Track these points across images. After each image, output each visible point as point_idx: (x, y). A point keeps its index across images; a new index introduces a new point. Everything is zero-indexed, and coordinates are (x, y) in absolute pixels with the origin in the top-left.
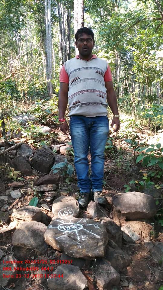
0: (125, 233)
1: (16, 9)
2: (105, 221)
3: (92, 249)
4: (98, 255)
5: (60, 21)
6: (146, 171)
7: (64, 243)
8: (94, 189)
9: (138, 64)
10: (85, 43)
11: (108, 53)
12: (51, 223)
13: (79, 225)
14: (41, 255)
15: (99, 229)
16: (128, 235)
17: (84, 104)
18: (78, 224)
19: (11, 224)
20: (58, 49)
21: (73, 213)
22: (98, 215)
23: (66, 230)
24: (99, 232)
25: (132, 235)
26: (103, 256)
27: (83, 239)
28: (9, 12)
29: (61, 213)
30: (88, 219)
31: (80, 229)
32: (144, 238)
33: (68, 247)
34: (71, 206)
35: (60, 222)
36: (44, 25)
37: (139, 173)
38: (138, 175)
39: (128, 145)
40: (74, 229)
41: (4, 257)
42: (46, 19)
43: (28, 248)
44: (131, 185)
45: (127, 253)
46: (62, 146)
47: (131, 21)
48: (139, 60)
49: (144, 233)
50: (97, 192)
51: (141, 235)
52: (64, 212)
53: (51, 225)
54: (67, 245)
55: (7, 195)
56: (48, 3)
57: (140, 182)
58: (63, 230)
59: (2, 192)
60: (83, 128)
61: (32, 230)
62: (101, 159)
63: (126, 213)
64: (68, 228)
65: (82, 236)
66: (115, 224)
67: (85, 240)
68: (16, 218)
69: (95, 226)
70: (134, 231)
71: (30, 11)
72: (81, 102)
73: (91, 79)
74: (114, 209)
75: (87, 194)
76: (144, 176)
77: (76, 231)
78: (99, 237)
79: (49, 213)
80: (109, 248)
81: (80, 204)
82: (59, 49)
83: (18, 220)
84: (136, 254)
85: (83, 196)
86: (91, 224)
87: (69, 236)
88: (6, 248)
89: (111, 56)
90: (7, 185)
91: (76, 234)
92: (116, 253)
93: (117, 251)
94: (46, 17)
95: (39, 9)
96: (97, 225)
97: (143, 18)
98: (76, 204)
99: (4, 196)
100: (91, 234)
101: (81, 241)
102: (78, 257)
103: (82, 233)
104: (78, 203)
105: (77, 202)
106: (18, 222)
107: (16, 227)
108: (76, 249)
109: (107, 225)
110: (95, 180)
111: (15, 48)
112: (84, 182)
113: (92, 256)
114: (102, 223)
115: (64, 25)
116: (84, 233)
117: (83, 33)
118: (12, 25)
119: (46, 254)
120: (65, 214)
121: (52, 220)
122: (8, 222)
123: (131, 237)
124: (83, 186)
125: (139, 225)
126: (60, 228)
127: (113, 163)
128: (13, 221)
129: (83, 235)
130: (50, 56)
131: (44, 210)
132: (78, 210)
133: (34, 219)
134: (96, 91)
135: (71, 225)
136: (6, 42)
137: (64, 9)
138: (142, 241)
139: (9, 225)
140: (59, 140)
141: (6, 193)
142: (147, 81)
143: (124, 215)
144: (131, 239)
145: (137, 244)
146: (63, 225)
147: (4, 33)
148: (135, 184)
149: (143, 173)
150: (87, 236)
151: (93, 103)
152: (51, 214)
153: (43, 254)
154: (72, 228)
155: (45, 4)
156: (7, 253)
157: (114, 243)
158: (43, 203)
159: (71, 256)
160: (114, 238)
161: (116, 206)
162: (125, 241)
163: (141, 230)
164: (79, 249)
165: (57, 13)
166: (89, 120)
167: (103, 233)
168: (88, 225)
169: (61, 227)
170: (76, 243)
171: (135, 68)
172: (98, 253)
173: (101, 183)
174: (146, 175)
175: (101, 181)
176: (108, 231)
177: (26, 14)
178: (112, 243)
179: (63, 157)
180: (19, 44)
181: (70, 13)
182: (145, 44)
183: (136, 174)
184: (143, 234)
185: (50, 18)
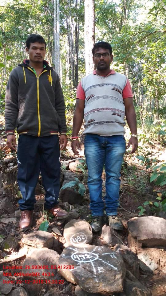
0: (142, 262)
1: (24, 21)
2: (121, 249)
3: (109, 283)
4: (116, 291)
5: (68, 33)
6: (159, 190)
7: (79, 275)
8: (109, 212)
9: (148, 77)
10: (102, 57)
11: (118, 66)
12: (64, 251)
13: (95, 254)
14: (53, 287)
15: (116, 259)
16: (145, 264)
17: (98, 123)
18: (93, 252)
19: (20, 251)
20: (65, 60)
21: (86, 239)
22: (112, 241)
23: (80, 260)
24: (116, 263)
25: (149, 264)
26: (122, 291)
27: (100, 272)
28: (18, 23)
29: (73, 239)
30: (103, 247)
31: (96, 259)
32: (162, 267)
33: (84, 280)
34: (84, 231)
35: (74, 250)
36: (53, 37)
37: (153, 193)
38: (152, 194)
39: (138, 161)
40: (89, 259)
41: (14, 289)
42: (55, 31)
43: (39, 279)
44: (145, 206)
45: (146, 285)
46: (71, 162)
47: (142, 34)
48: (149, 72)
49: (162, 261)
50: (111, 216)
51: (158, 264)
52: (76, 238)
53: (64, 253)
54: (83, 278)
55: (16, 217)
56: (57, 15)
57: (154, 203)
58: (78, 260)
59: (11, 213)
60: (97, 147)
61: (43, 259)
62: (115, 180)
63: (143, 240)
64: (83, 258)
65: (98, 268)
66: (131, 252)
67: (101, 273)
68: (26, 244)
69: (111, 255)
70: (152, 260)
71: (38, 23)
72: (94, 121)
73: (107, 97)
74: (130, 235)
75: (99, 218)
76: (158, 196)
77: (91, 261)
78: (116, 269)
79: (61, 238)
80: (127, 280)
81: (93, 229)
82: (67, 60)
83: (29, 247)
84: (155, 286)
85: (95, 220)
86: (106, 254)
87: (85, 267)
88: (16, 278)
89: (120, 69)
90: (16, 205)
91: (92, 265)
92: (135, 286)
93: (135, 283)
94: (55, 29)
95: (47, 21)
96: (114, 254)
97: (154, 31)
98: (89, 229)
99: (13, 218)
100: (108, 265)
101: (98, 274)
102: (95, 292)
103: (98, 263)
104: (91, 228)
105: (90, 226)
106: (28, 248)
107: (26, 254)
108: (92, 283)
109: (124, 253)
110: (109, 203)
111: (22, 59)
112: (96, 205)
113: (110, 291)
114: (118, 251)
115: (72, 36)
116: (101, 264)
117: (100, 48)
118: (20, 37)
119: (59, 287)
120: (78, 240)
121: (64, 247)
122: (18, 248)
123: (148, 266)
124: (96, 208)
125: (157, 253)
126: (73, 258)
127: (124, 181)
128: (23, 247)
129: (100, 267)
130: (58, 68)
131: (55, 235)
132: (92, 236)
133: (46, 245)
134: (111, 109)
135: (85, 253)
136: (14, 54)
137: (72, 21)
138: (160, 271)
139: (18, 252)
140: (67, 155)
141: (14, 215)
142: (156, 94)
143: (140, 241)
144: (149, 268)
145: (155, 274)
146: (77, 254)
147: (12, 45)
148: (149, 205)
149: (157, 193)
150: (103, 268)
151: (107, 122)
152: (62, 240)
153: (55, 286)
154: (87, 257)
155: (53, 16)
156: (16, 284)
157: (132, 275)
158: (54, 227)
159: (87, 291)
160: (131, 268)
161: (132, 232)
162: (142, 271)
163: (159, 259)
164: (96, 283)
165: (65, 25)
166: (103, 139)
167: (121, 264)
168: (103, 254)
169: (75, 257)
170: (92, 276)
171: (144, 81)
172: (116, 287)
173: (115, 206)
174: (160, 195)
175: (115, 204)
176: (125, 261)
177: (34, 26)
178: (130, 274)
179: (72, 174)
180: (26, 55)
181: (79, 24)
182: (155, 57)
183: (149, 194)
184: (160, 262)
185: (58, 30)
